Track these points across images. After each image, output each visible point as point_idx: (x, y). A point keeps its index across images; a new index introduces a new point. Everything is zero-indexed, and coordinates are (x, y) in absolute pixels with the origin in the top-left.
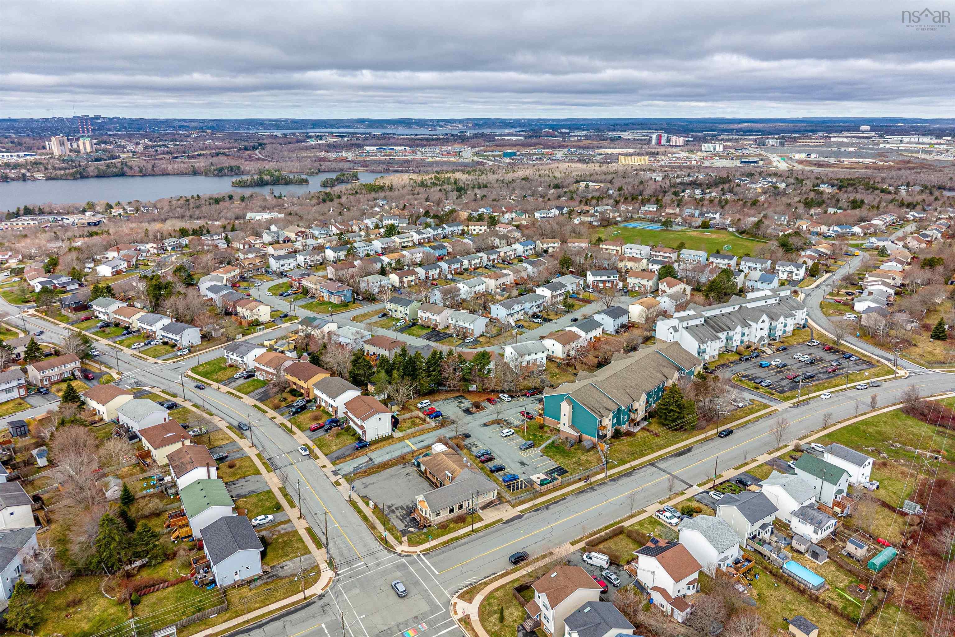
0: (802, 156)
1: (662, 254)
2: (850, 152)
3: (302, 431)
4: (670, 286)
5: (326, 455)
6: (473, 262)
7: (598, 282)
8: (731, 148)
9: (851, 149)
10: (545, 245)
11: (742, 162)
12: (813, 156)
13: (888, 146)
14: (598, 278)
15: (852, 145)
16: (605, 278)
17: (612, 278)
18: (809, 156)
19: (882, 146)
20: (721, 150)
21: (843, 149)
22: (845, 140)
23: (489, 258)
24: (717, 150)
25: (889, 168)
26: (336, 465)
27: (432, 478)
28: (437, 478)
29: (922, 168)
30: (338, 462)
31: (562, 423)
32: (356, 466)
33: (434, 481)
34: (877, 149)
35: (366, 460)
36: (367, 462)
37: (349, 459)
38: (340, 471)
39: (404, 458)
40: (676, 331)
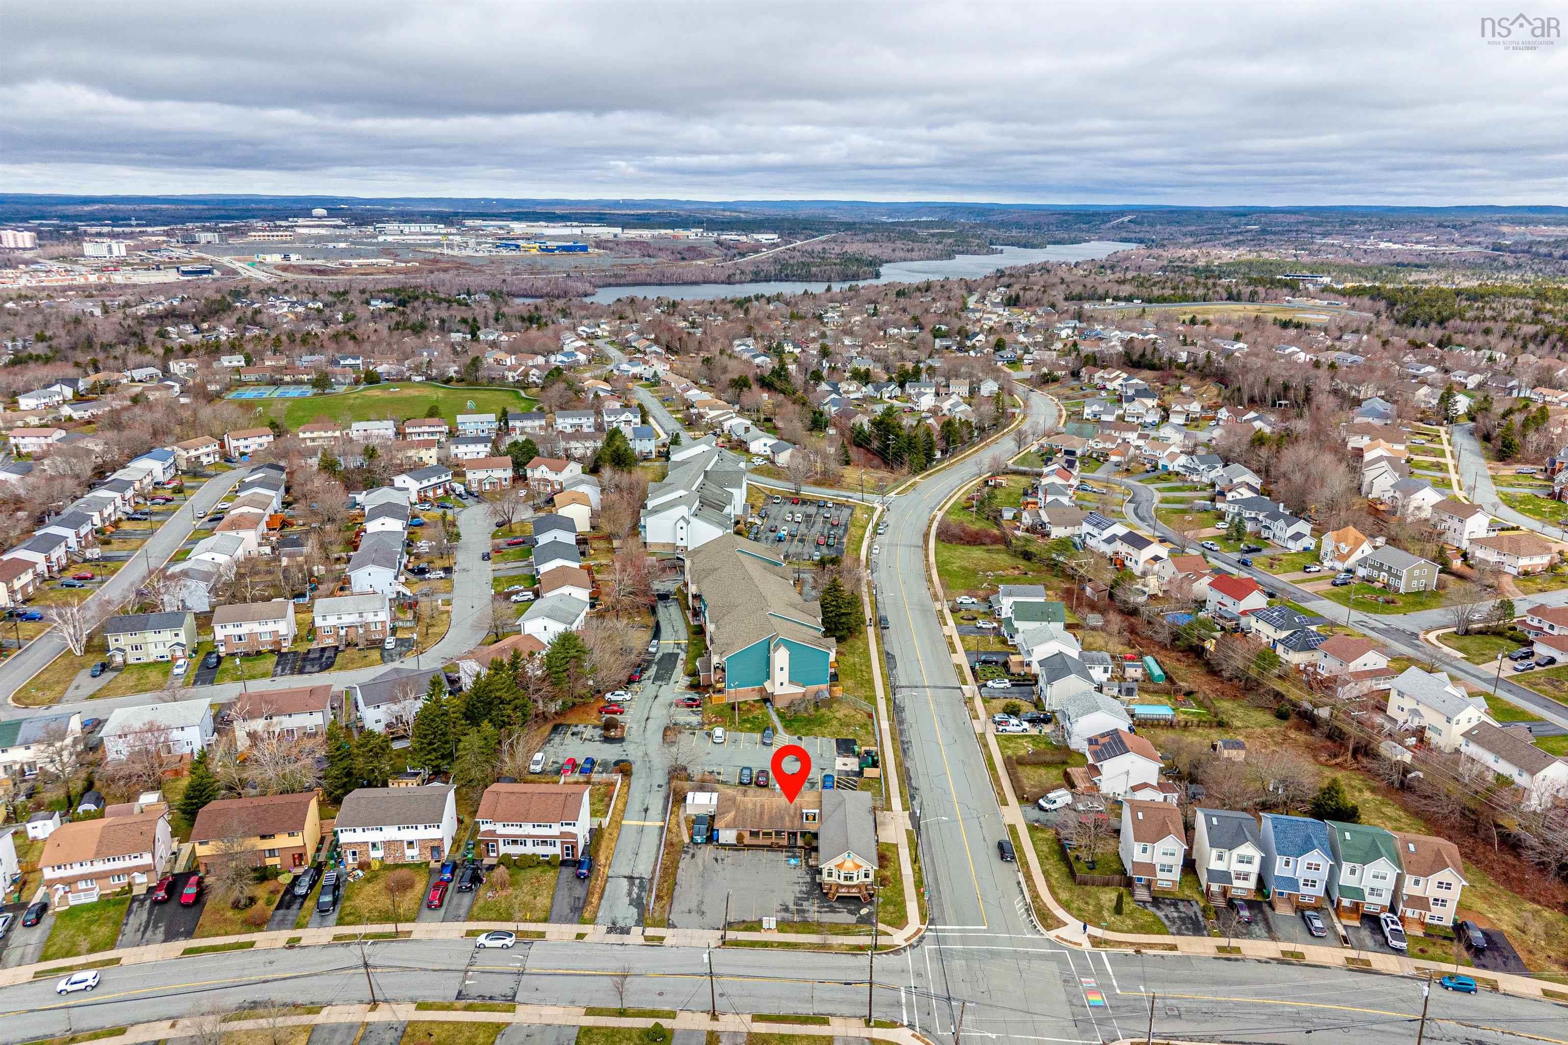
0: (277, 258)
1: (426, 429)
2: (343, 250)
3: (413, 920)
4: (558, 470)
5: (545, 920)
6: (106, 514)
7: (425, 489)
8: (137, 248)
9: (342, 245)
10: (193, 453)
11: (185, 273)
12: (294, 258)
13: (390, 239)
14: (425, 483)
15: (338, 239)
16: (434, 480)
17: (444, 478)
18: (286, 257)
19: (381, 239)
20: (124, 253)
21: (331, 245)
22: (323, 231)
23: (123, 498)
24: (116, 253)
25: (417, 270)
26: (593, 921)
27: (761, 841)
28: (778, 833)
29: (457, 268)
30: (586, 915)
31: (777, 684)
32: (627, 900)
33: (768, 842)
34: (378, 244)
35: (625, 883)
36: (632, 884)
37: (595, 900)
38: (620, 924)
39: (672, 844)
40: (688, 523)
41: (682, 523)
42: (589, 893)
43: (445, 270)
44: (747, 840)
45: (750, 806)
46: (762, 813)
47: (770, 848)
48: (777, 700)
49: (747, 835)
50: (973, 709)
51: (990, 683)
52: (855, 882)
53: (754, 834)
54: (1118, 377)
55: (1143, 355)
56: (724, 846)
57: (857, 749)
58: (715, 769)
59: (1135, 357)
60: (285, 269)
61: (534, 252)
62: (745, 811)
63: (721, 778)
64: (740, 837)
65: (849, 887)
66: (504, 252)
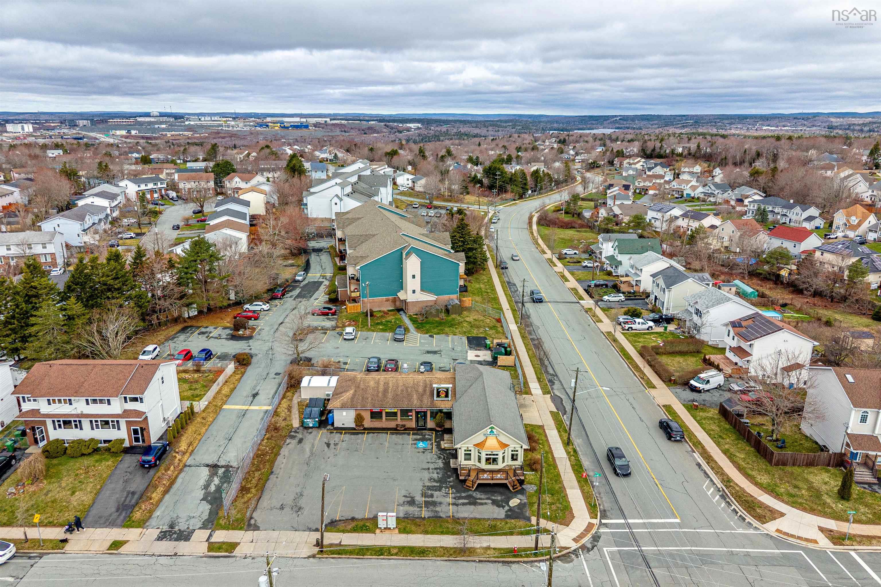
0: (124, 132)
9: (164, 126)
12: (133, 132)
13: (192, 123)
14: (143, 187)
15: (161, 123)
16: (151, 186)
17: (159, 185)
18: (129, 131)
19: (187, 123)
21: (156, 126)
22: (152, 119)
25: (206, 137)
26: (142, 524)
27: (384, 423)
28: (405, 413)
29: (231, 137)
30: (137, 515)
31: (410, 292)
32: (201, 494)
33: (392, 424)
34: (185, 125)
35: (205, 472)
36: (213, 474)
37: (156, 496)
38: (182, 526)
39: (276, 429)
40: (341, 200)
41: (336, 200)
42: (151, 486)
43: (223, 138)
44: (368, 423)
45: (372, 384)
46: (386, 391)
47: (395, 430)
48: (410, 307)
49: (367, 416)
50: (594, 315)
51: (606, 298)
52: (500, 465)
53: (375, 415)
54: (639, 161)
55: (654, 150)
56: (340, 430)
57: (488, 342)
58: (341, 360)
59: (648, 152)
60: (127, 137)
61: (276, 128)
62: (365, 390)
63: (347, 367)
64: (359, 419)
65: (492, 471)
66: (258, 129)
